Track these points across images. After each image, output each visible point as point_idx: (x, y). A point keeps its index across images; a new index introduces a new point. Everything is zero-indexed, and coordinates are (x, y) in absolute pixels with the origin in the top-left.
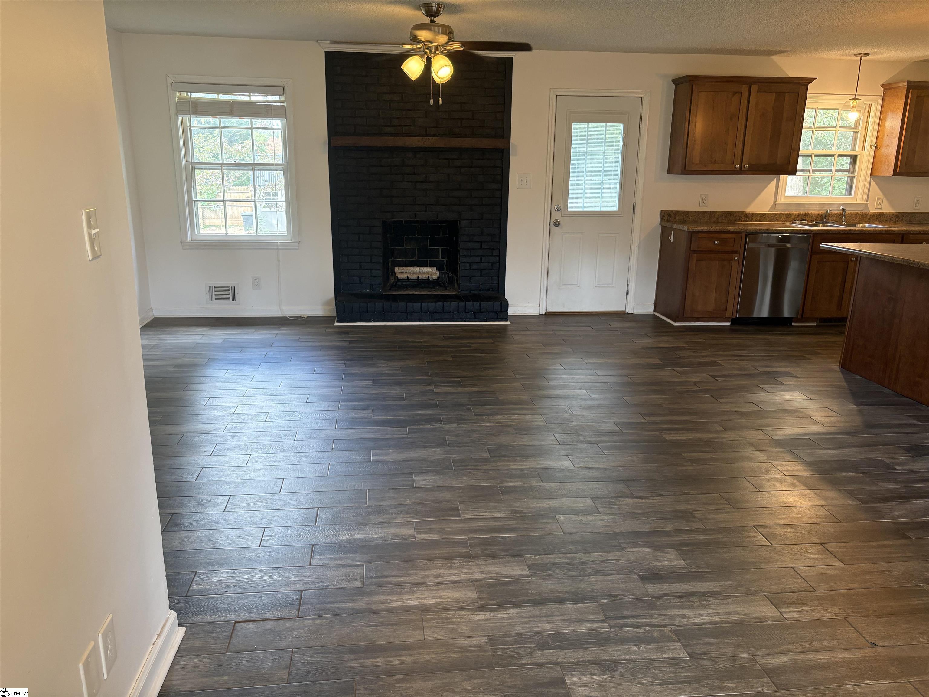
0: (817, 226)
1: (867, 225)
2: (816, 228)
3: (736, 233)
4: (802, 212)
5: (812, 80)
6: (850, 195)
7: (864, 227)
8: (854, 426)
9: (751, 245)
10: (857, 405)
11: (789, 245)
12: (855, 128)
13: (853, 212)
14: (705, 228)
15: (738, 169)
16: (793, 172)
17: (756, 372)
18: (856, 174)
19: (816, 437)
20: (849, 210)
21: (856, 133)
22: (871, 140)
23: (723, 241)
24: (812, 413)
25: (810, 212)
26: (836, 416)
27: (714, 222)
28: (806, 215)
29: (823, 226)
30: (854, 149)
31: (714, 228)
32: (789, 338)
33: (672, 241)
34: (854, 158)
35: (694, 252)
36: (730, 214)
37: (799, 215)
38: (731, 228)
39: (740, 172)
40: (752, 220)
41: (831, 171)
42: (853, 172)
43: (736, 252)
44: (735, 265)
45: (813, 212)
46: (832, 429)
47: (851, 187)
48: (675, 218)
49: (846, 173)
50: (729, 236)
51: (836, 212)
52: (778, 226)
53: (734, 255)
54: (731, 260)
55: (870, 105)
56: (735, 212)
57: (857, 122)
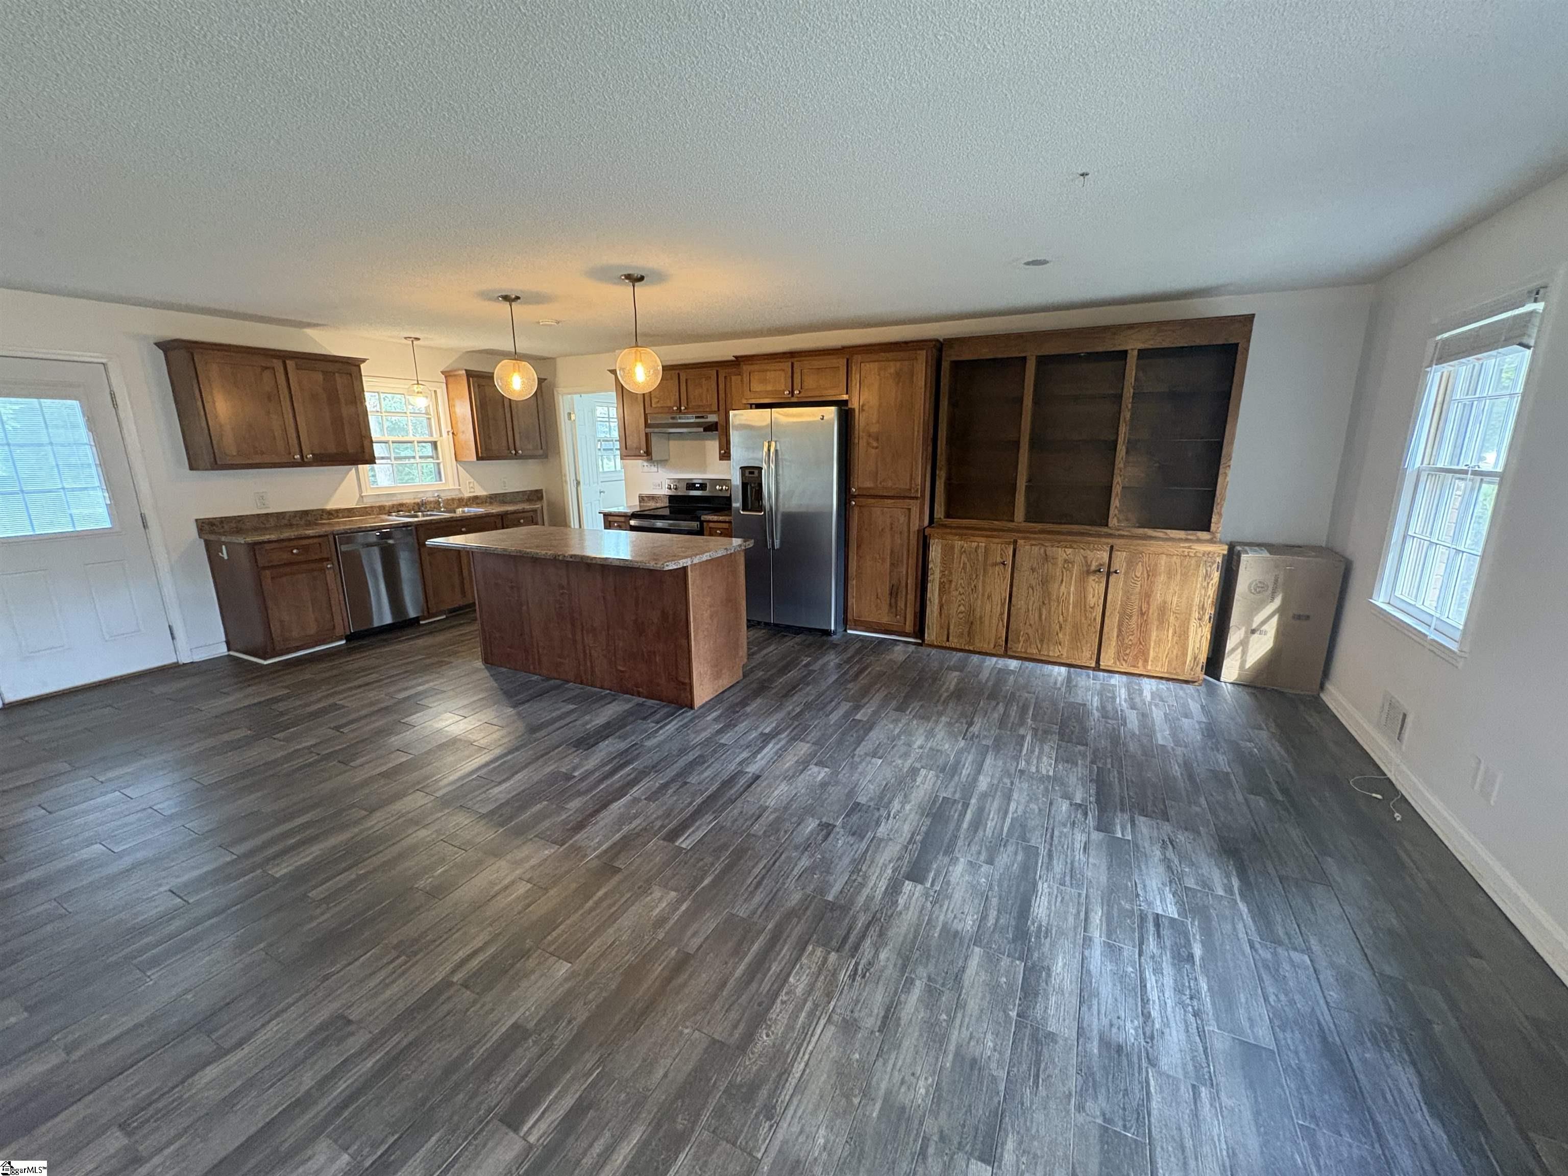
0: (417, 516)
1: (466, 509)
2: (416, 519)
3: (320, 536)
4: (395, 503)
5: (364, 361)
6: (441, 480)
7: (463, 512)
8: (520, 737)
9: (344, 548)
10: (514, 707)
11: (391, 542)
12: (427, 414)
13: (449, 498)
14: (273, 537)
15: (300, 460)
16: (371, 460)
17: (393, 701)
18: (441, 460)
19: (485, 770)
20: (445, 496)
21: (429, 419)
22: (446, 427)
23: (305, 549)
24: (473, 737)
25: (404, 502)
26: (498, 730)
27: (286, 525)
28: (401, 505)
29: (424, 516)
30: (432, 435)
31: (286, 534)
32: (420, 642)
33: (226, 557)
34: (435, 444)
35: (264, 568)
36: (306, 513)
37: (393, 506)
38: (310, 532)
39: (303, 463)
40: (337, 517)
41: (414, 457)
42: (438, 458)
43: (328, 559)
44: (330, 576)
45: (408, 501)
46: (498, 752)
47: (440, 473)
48: (223, 527)
49: (431, 460)
50: (311, 541)
51: (432, 499)
52: (372, 522)
53: (325, 563)
54: (323, 570)
55: (435, 391)
56: (313, 511)
57: (427, 408)
